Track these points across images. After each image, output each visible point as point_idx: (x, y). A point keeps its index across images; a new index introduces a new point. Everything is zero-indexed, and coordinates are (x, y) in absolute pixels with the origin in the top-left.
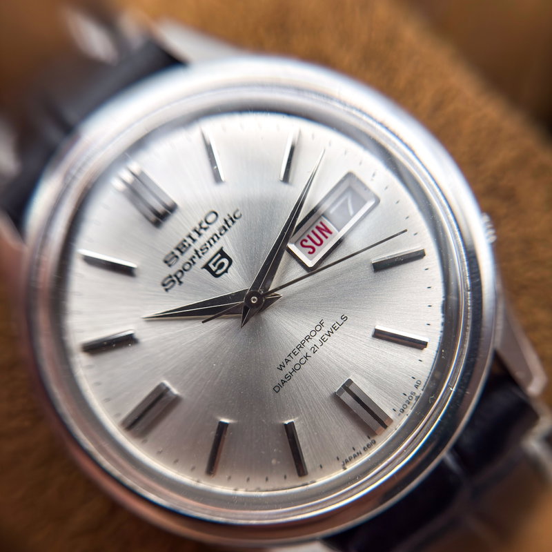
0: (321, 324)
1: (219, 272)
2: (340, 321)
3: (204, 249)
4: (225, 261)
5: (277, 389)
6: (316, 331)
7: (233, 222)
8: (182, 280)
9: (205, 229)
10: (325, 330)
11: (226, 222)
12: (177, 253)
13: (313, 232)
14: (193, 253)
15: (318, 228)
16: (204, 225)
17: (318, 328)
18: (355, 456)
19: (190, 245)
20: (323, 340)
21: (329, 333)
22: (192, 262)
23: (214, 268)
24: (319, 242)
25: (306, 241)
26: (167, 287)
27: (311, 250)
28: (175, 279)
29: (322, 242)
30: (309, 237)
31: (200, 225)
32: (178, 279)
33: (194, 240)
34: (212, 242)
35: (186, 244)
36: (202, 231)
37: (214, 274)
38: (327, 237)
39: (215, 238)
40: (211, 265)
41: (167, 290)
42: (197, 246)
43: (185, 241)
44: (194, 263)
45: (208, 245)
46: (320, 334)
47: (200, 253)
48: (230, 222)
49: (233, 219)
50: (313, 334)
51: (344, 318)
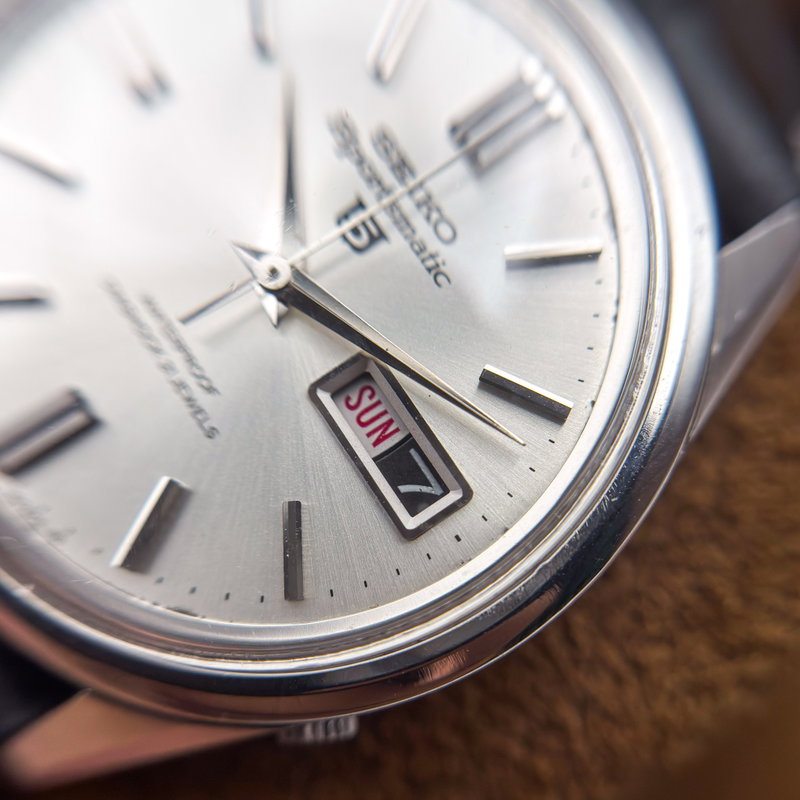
0: (210, 390)
2: (206, 425)
4: (363, 241)
6: (201, 376)
7: (429, 271)
9: (428, 217)
10: (198, 394)
11: (432, 256)
13: (385, 413)
15: (390, 422)
16: (435, 216)
17: (206, 383)
19: (403, 182)
20: (180, 386)
21: (190, 401)
22: (373, 179)
24: (364, 419)
25: (371, 397)
27: (353, 402)
29: (363, 425)
30: (378, 403)
31: (438, 208)
33: (411, 192)
34: (403, 223)
36: (424, 210)
38: (369, 435)
39: (408, 231)
43: (413, 175)
45: (398, 217)
46: (191, 382)
48: (430, 263)
49: (435, 271)
50: (198, 371)
51: (211, 433)
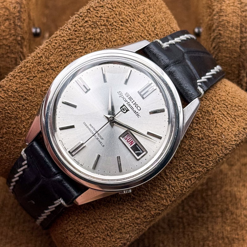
0: (102, 139)
1: (122, 109)
3: (129, 105)
4: (125, 111)
5: (84, 123)
6: (100, 137)
7: (137, 115)
8: (121, 97)
9: (136, 106)
10: (100, 140)
11: (137, 113)
12: (129, 97)
13: (132, 140)
14: (128, 102)
16: (137, 106)
17: (101, 138)
18: (63, 144)
19: (131, 101)
20: (98, 139)
23: (123, 107)
24: (128, 141)
25: (129, 137)
26: (119, 93)
27: (126, 138)
28: (121, 95)
29: (128, 142)
30: (130, 138)
31: (137, 105)
32: (121, 96)
34: (132, 108)
35: (131, 100)
36: (135, 105)
37: (122, 107)
38: (129, 144)
39: (133, 109)
40: (124, 107)
41: (118, 92)
42: (131, 103)
43: (132, 99)
44: (125, 102)
45: (130, 106)
47: (128, 104)
48: (137, 114)
49: (138, 115)
50: (100, 136)
51: (103, 146)
